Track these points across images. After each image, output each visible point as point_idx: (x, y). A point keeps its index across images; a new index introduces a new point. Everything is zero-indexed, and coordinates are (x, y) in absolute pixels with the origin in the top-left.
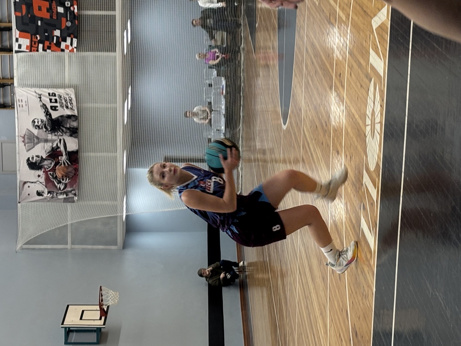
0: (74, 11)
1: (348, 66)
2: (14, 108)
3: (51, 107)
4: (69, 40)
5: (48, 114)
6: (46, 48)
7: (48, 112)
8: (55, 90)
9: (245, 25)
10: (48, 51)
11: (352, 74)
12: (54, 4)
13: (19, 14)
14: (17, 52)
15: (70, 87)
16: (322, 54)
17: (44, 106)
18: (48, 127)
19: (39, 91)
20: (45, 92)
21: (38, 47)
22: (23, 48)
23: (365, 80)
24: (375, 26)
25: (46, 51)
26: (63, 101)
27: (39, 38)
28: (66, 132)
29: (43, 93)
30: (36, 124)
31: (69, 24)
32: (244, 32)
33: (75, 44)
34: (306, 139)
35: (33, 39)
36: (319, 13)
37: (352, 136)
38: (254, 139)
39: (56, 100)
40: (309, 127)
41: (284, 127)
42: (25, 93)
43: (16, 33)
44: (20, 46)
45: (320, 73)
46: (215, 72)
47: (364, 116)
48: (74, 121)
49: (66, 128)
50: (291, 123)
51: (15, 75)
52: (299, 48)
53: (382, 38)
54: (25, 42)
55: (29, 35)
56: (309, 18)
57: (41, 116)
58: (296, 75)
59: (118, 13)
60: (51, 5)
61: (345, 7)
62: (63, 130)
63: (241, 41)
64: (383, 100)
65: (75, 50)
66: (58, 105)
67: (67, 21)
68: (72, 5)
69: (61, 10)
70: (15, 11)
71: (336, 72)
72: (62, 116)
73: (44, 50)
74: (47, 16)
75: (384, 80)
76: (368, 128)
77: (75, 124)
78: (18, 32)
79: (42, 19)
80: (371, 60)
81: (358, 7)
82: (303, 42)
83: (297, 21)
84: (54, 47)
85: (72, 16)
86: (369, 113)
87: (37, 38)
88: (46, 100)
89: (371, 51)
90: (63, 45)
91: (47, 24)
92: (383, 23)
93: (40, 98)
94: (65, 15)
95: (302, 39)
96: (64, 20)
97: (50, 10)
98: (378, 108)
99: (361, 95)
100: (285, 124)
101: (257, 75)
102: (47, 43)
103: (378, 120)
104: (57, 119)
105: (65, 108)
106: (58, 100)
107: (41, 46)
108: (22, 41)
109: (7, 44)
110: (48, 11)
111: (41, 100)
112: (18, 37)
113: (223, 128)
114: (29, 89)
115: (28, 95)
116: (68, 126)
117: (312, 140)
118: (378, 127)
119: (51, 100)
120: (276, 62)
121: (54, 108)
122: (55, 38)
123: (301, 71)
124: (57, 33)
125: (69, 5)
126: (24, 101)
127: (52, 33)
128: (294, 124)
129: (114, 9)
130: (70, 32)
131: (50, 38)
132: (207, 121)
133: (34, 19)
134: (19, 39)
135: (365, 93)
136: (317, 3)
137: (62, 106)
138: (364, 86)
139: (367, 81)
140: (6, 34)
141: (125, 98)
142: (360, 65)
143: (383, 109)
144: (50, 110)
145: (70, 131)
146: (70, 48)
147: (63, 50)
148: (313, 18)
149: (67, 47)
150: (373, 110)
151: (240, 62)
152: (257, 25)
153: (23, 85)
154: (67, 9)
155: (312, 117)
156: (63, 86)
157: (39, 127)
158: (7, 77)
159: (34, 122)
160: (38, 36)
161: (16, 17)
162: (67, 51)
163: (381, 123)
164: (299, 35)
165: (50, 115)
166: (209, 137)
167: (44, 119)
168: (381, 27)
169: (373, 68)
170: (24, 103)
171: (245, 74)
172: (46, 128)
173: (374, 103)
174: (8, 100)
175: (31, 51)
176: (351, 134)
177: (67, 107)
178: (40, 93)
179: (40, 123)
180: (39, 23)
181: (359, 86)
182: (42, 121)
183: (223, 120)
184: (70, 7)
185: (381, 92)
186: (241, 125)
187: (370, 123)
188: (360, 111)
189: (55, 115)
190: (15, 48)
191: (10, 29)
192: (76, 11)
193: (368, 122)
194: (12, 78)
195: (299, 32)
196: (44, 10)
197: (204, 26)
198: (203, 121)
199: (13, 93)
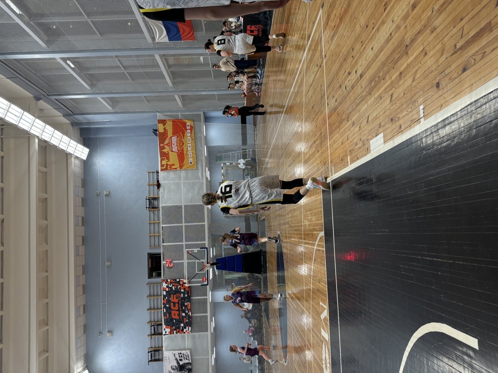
0: (189, 315)
1: (312, 336)
2: (163, 361)
3: (180, 359)
4: (187, 328)
5: (178, 363)
6: (177, 332)
7: (178, 362)
8: (181, 351)
9: (264, 316)
10: (178, 333)
11: (314, 340)
12: (181, 312)
13: (166, 318)
14: (164, 335)
15: (188, 349)
16: (300, 330)
17: (176, 359)
18: (178, 369)
19: (174, 352)
20: (177, 352)
21: (174, 332)
22: (167, 333)
23: (320, 342)
24: (322, 318)
25: (177, 333)
26: (185, 356)
27: (174, 328)
28: (186, 371)
29: (176, 353)
30: (173, 368)
31: (187, 321)
32: (264, 319)
33: (190, 330)
34: (296, 370)
35: (172, 329)
36: (297, 312)
37: (317, 369)
38: (272, 369)
39: (182, 356)
40: (297, 365)
41: (286, 364)
42: (168, 354)
43: (164, 326)
44: (166, 332)
45: (300, 339)
46: (252, 338)
47: (321, 360)
48: (190, 365)
49: (186, 369)
50: (288, 362)
51: (164, 345)
52: (290, 328)
53: (326, 323)
54: (168, 330)
55: (170, 327)
56: (292, 313)
57: (175, 364)
58: (289, 340)
59: (208, 314)
60: (179, 313)
61: (308, 309)
62: (185, 370)
63: (263, 323)
64: (329, 352)
65: (190, 332)
66: (182, 358)
67: (186, 319)
68: (189, 312)
69: (184, 314)
70: (164, 316)
71: (307, 339)
72: (184, 364)
73: (176, 333)
74: (178, 318)
75: (329, 343)
76: (324, 366)
77: (190, 367)
78: (165, 326)
79: (175, 319)
80: (322, 334)
81: (314, 310)
82: (291, 325)
83: (287, 315)
84: (180, 331)
85: (189, 317)
86: (324, 358)
87: (173, 328)
88: (177, 356)
89: (322, 330)
90: (185, 330)
91: (178, 321)
92: (326, 317)
93: (175, 355)
94: (185, 317)
95: (290, 323)
96: (185, 319)
97: (179, 315)
98: (327, 356)
99: (319, 350)
100: (286, 363)
101: (271, 339)
102: (178, 330)
103: (328, 361)
104: (182, 365)
105: (186, 360)
106: (183, 356)
107: (175, 331)
108: (167, 330)
109: (160, 331)
110: (178, 315)
111: (175, 357)
112: (165, 328)
113: (257, 364)
114: (170, 352)
115: (169, 354)
116: (187, 368)
117: (299, 370)
118: (328, 365)
119: (179, 356)
120: (280, 333)
121: (181, 360)
122: (181, 327)
123: (291, 338)
124: (182, 325)
125: (187, 312)
126: (167, 357)
127: (180, 325)
128: (290, 363)
129: (206, 312)
130: (188, 324)
131: (179, 328)
132: (250, 361)
133: (172, 319)
134: (166, 329)
135: (321, 349)
136: (296, 307)
137: (184, 359)
138: (320, 345)
139: (321, 343)
140: (160, 327)
141: (212, 353)
142: (317, 336)
143: (330, 356)
144: (179, 361)
145: (188, 370)
146: (188, 331)
147: (185, 333)
148: (295, 314)
149: (186, 331)
150: (325, 357)
151: (263, 333)
152: (270, 316)
153: (167, 350)
154: (186, 314)
155: (298, 360)
156: (185, 349)
157: (174, 369)
158: (160, 347)
159: (172, 367)
160: (174, 327)
161: (164, 319)
162: (186, 333)
163: (329, 363)
164: (289, 321)
165: (179, 363)
166: (251, 369)
167: (177, 365)
168: (325, 319)
169: (323, 337)
170: (167, 359)
171: (266, 339)
172: (177, 369)
173: (326, 354)
174: (160, 357)
175: (171, 334)
176: (316, 368)
177: (187, 359)
178: (174, 353)
179: (174, 367)
180: (174, 321)
181: (318, 346)
182: (176, 366)
183: (257, 361)
184: (188, 313)
185: (328, 348)
186: (265, 363)
187: (324, 363)
188: (319, 357)
189: (181, 363)
190: (164, 333)
191: (161, 325)
192: (190, 314)
193: (324, 362)
194: (162, 347)
195: (289, 320)
196: (176, 315)
197: (246, 318)
198: (248, 362)
199: (162, 354)
